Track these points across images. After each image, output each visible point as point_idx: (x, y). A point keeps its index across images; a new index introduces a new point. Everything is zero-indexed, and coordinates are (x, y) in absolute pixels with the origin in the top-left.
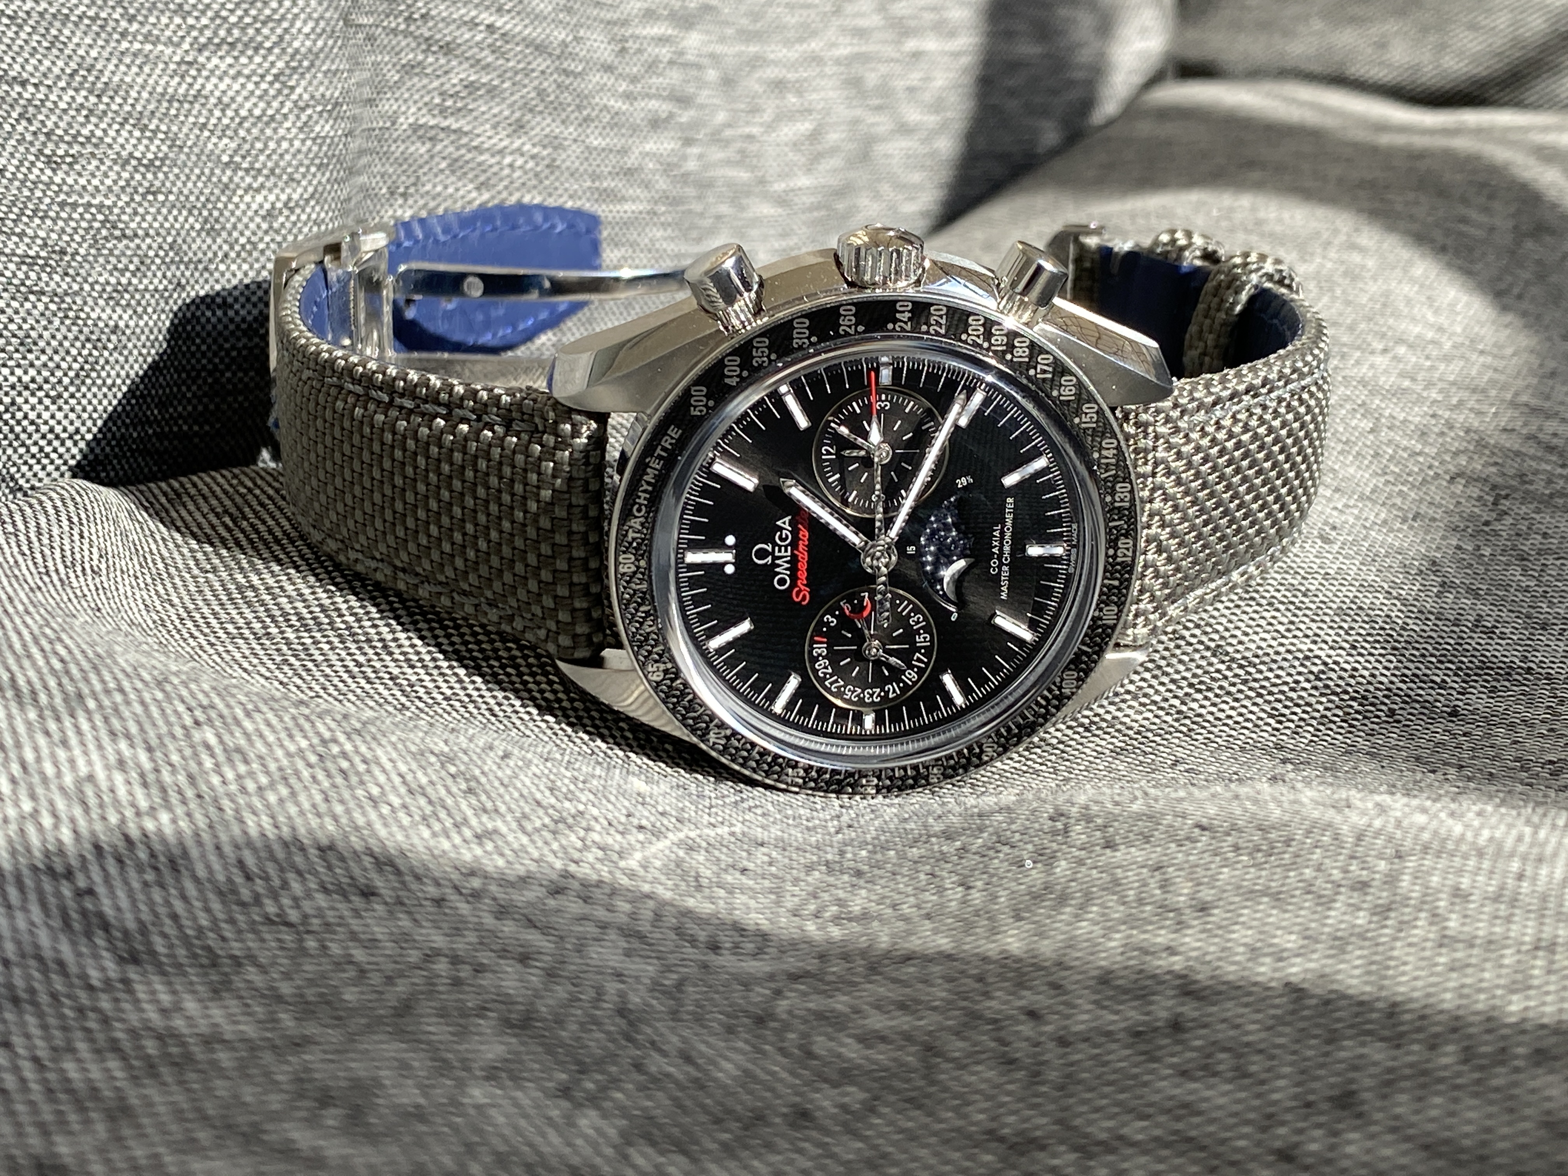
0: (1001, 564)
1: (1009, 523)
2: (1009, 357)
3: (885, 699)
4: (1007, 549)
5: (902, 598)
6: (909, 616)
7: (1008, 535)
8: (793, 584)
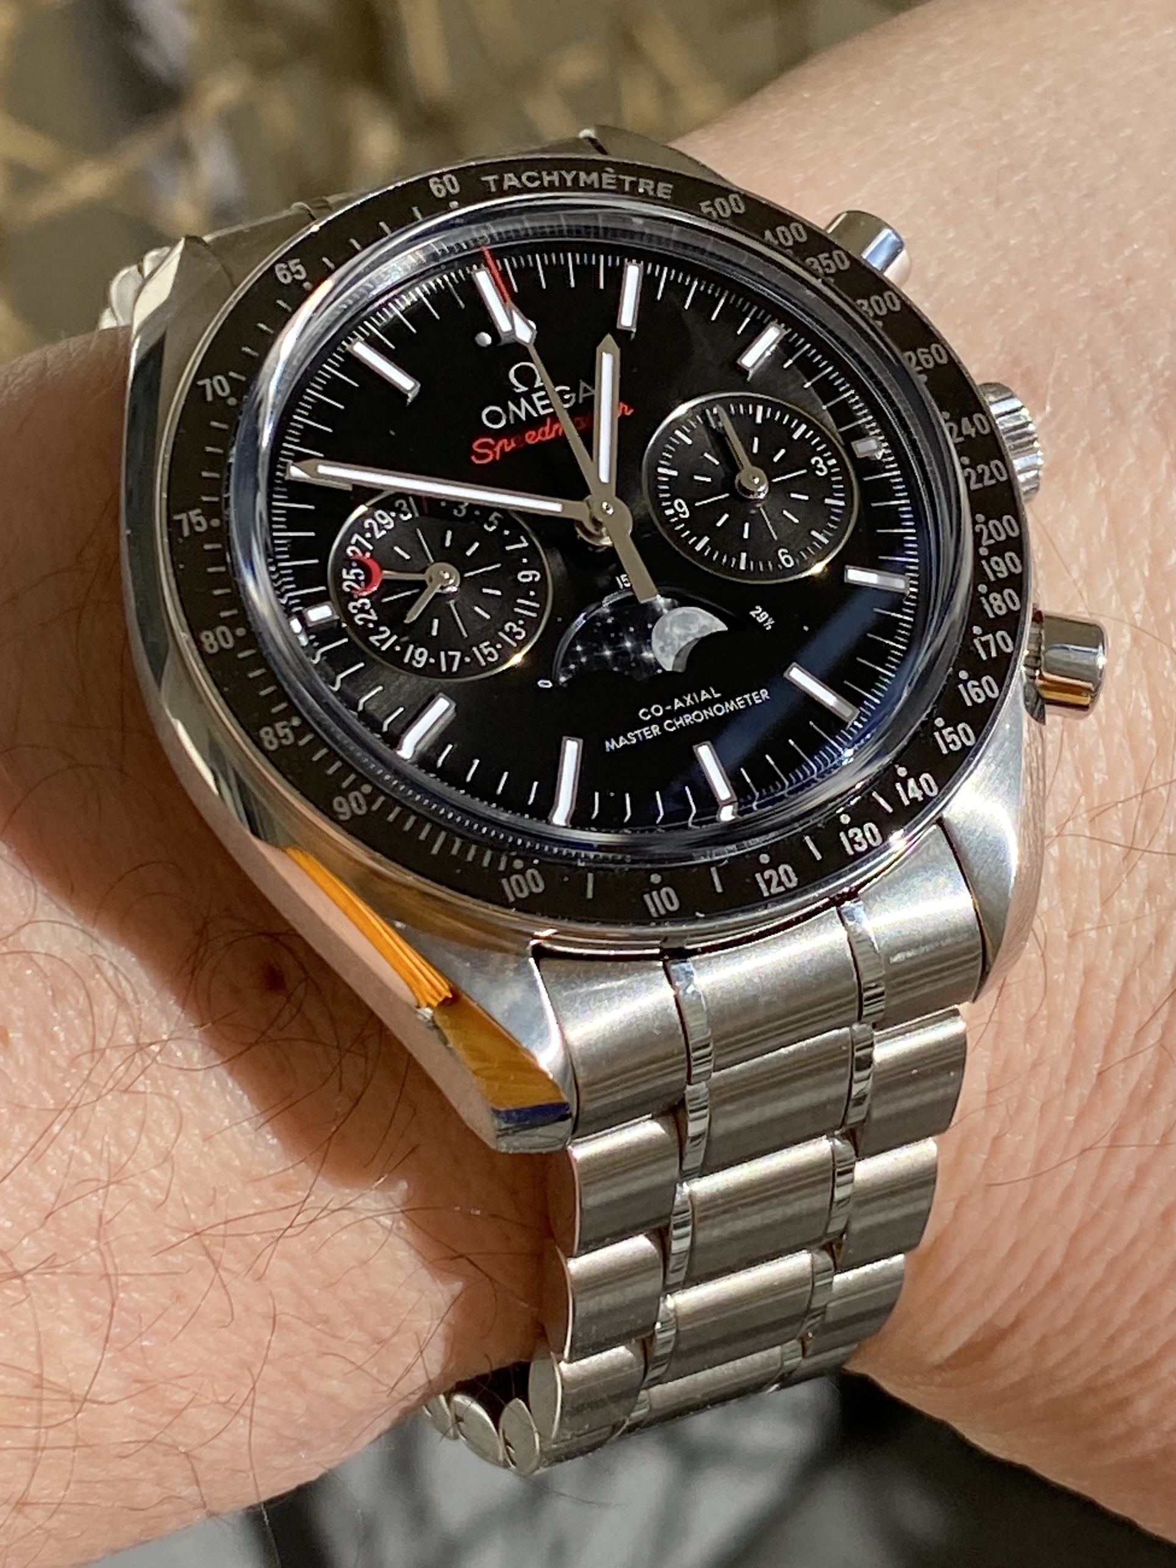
0: (659, 721)
1: (730, 706)
2: (983, 588)
3: (364, 632)
4: (688, 719)
5: (541, 598)
6: (515, 618)
7: (710, 713)
8: (497, 435)
